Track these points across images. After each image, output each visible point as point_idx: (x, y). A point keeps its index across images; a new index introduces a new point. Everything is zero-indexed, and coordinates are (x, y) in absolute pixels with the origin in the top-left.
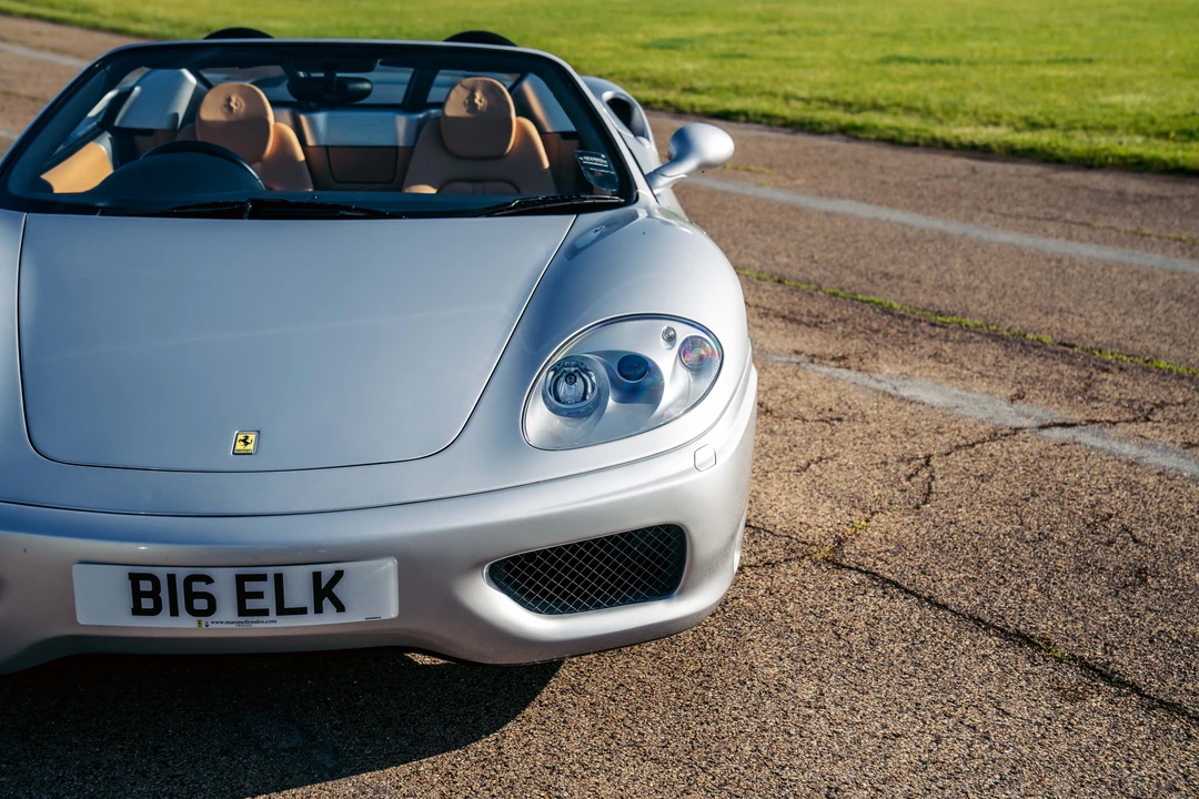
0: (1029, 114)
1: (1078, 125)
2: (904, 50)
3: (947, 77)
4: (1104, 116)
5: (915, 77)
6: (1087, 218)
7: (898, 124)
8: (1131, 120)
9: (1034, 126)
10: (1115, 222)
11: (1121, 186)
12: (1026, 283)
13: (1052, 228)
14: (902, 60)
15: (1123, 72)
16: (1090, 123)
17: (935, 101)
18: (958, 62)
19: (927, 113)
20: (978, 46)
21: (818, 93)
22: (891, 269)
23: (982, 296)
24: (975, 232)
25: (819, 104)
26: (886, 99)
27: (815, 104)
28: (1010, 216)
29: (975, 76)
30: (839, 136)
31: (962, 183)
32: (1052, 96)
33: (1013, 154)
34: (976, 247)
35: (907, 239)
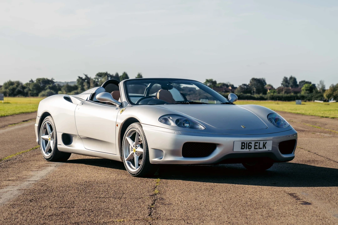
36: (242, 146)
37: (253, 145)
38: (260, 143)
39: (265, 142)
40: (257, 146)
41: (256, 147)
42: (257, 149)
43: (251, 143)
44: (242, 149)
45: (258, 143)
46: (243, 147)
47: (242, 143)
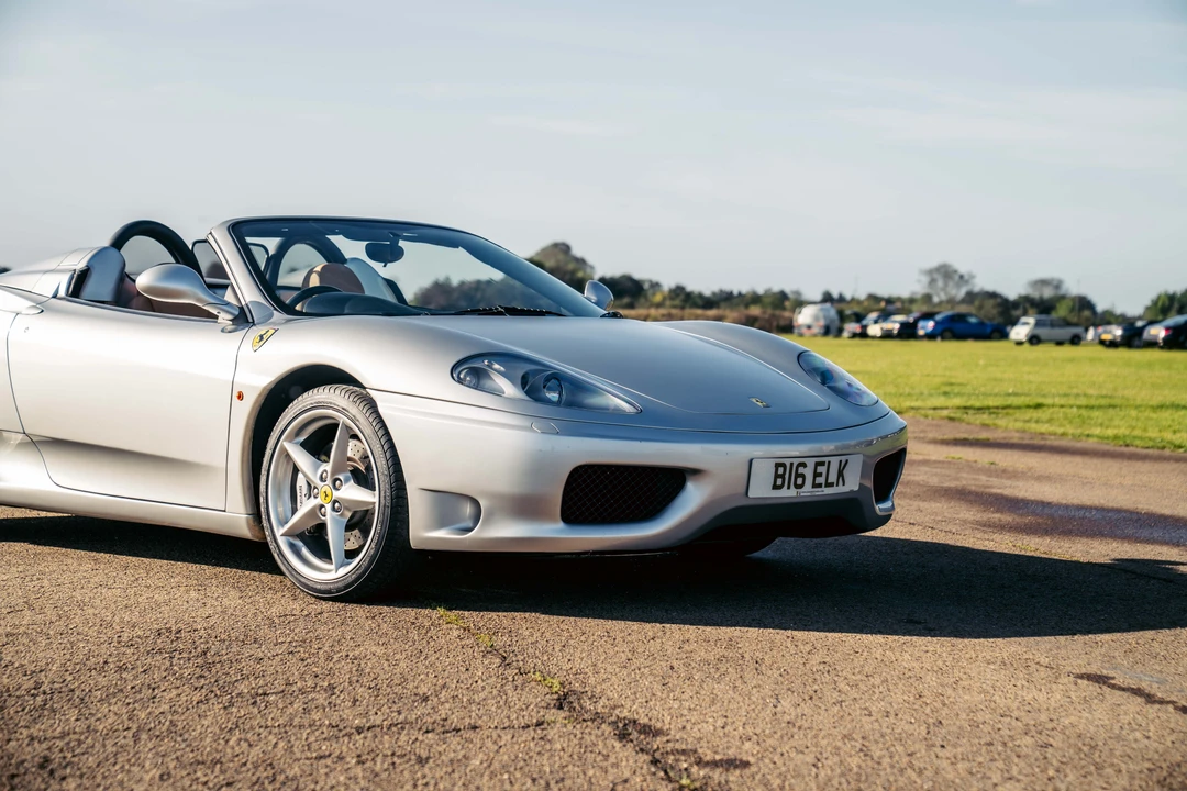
36: (777, 476)
37: (808, 472)
38: (829, 464)
40: (820, 475)
41: (817, 480)
42: (820, 485)
43: (804, 465)
44: (775, 487)
45: (822, 464)
46: (779, 482)
47: (778, 465)
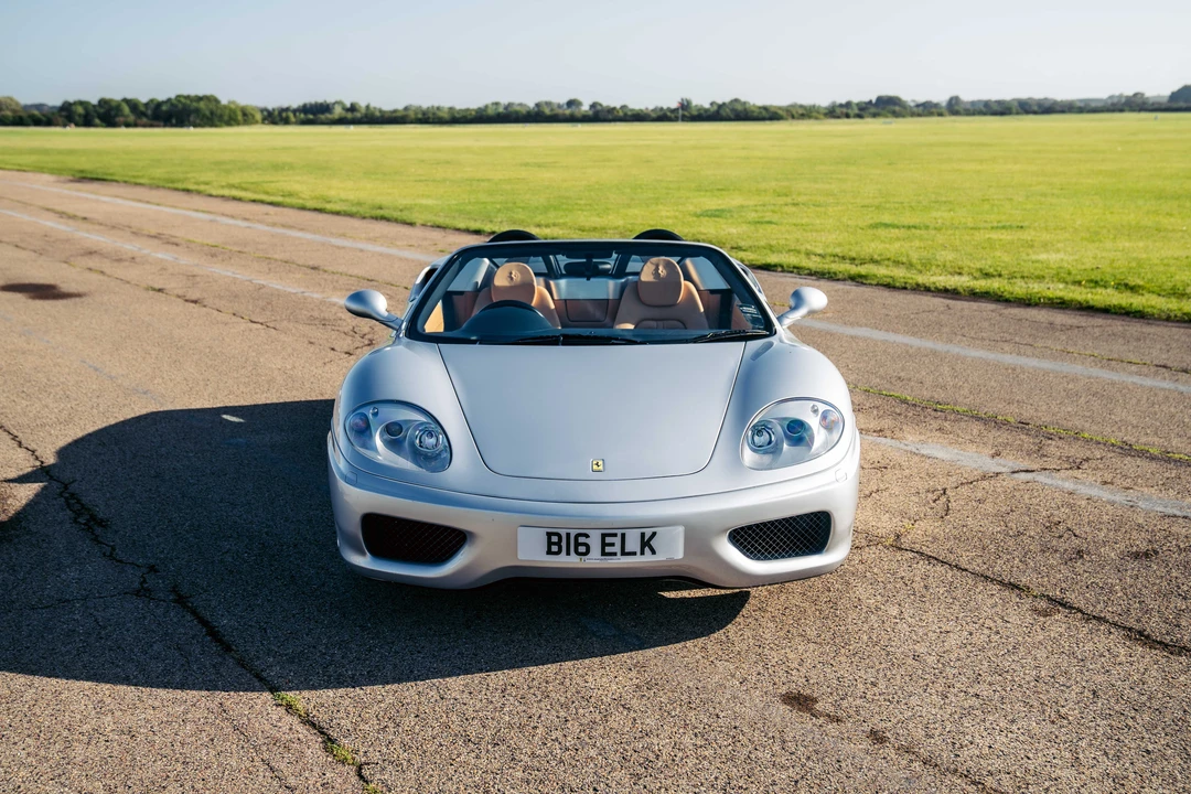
0: (982, 267)
1: (1018, 275)
2: (887, 218)
3: (921, 239)
4: (1035, 269)
5: (898, 239)
6: (1030, 341)
7: (892, 274)
8: (1055, 272)
9: (987, 275)
10: (1049, 343)
11: (1052, 319)
12: (993, 383)
13: (1007, 347)
14: (886, 226)
15: (1046, 237)
16: (1025, 275)
17: (915, 257)
18: (927, 228)
19: (910, 266)
20: (941, 215)
21: (829, 250)
22: (902, 374)
23: (965, 392)
24: (955, 349)
25: (832, 258)
26: (879, 255)
27: (828, 259)
28: (978, 339)
29: (940, 238)
30: (850, 282)
31: (942, 316)
32: (998, 254)
33: (974, 295)
34: (957, 360)
35: (910, 355)
36: (550, 544)
37: (595, 542)
38: (623, 535)
39: (648, 533)
40: (613, 545)
41: (608, 549)
42: (615, 554)
43: (587, 536)
44: (549, 552)
45: (615, 535)
46: (554, 548)
47: (549, 535)
